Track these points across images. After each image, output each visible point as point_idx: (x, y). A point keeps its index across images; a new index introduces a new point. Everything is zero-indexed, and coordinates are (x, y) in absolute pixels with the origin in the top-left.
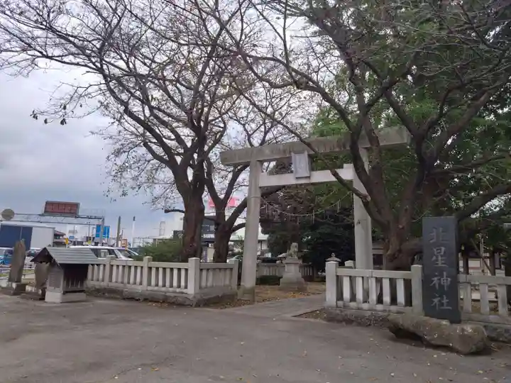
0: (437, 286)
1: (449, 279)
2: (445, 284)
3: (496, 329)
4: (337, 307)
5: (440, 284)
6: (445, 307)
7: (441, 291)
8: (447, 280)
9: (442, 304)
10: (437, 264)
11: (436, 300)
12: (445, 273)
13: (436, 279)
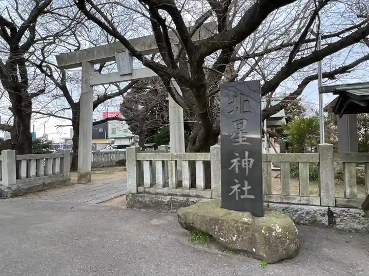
0: (237, 169)
1: (252, 160)
2: (247, 166)
3: (297, 211)
4: (138, 192)
5: (240, 166)
6: (246, 196)
7: (242, 176)
8: (249, 161)
9: (242, 192)
10: (238, 142)
11: (235, 188)
12: (247, 153)
13: (235, 160)
